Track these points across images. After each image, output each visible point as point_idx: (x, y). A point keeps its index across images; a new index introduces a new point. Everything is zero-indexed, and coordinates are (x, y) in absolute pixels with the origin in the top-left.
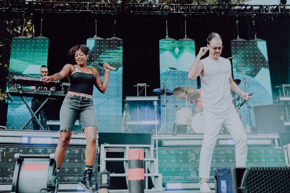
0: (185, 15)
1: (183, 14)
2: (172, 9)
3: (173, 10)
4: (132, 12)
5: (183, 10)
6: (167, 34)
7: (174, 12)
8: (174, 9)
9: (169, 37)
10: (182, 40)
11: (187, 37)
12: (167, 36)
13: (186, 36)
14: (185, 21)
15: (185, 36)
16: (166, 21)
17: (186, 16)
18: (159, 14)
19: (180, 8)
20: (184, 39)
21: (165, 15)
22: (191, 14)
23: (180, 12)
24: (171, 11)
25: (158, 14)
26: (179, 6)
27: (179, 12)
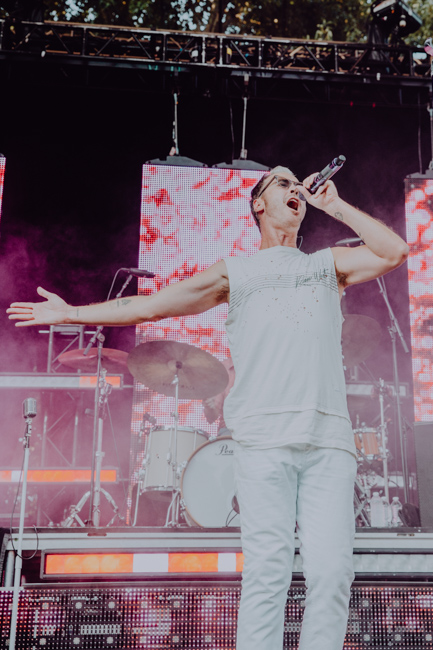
0: (243, 77)
1: (238, 74)
2: (195, 54)
3: (199, 58)
4: (43, 54)
5: (236, 59)
6: (176, 141)
7: (204, 64)
8: (204, 54)
9: (182, 153)
10: (229, 166)
11: (248, 158)
12: (174, 150)
13: (244, 153)
14: (245, 99)
15: (240, 152)
16: (175, 95)
17: (246, 79)
18: (150, 68)
19: (225, 50)
20: (234, 161)
21: (170, 72)
22: (269, 76)
23: (224, 63)
24: (192, 60)
25: (144, 67)
26: (224, 44)
27: (221, 65)
